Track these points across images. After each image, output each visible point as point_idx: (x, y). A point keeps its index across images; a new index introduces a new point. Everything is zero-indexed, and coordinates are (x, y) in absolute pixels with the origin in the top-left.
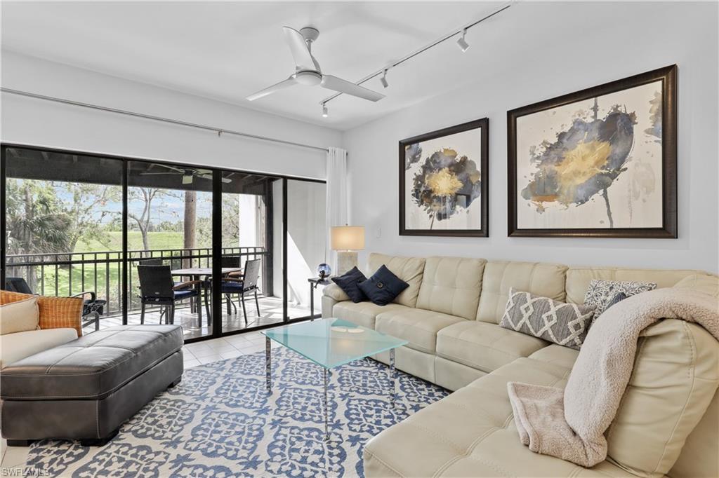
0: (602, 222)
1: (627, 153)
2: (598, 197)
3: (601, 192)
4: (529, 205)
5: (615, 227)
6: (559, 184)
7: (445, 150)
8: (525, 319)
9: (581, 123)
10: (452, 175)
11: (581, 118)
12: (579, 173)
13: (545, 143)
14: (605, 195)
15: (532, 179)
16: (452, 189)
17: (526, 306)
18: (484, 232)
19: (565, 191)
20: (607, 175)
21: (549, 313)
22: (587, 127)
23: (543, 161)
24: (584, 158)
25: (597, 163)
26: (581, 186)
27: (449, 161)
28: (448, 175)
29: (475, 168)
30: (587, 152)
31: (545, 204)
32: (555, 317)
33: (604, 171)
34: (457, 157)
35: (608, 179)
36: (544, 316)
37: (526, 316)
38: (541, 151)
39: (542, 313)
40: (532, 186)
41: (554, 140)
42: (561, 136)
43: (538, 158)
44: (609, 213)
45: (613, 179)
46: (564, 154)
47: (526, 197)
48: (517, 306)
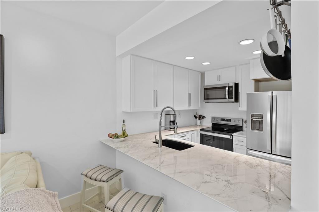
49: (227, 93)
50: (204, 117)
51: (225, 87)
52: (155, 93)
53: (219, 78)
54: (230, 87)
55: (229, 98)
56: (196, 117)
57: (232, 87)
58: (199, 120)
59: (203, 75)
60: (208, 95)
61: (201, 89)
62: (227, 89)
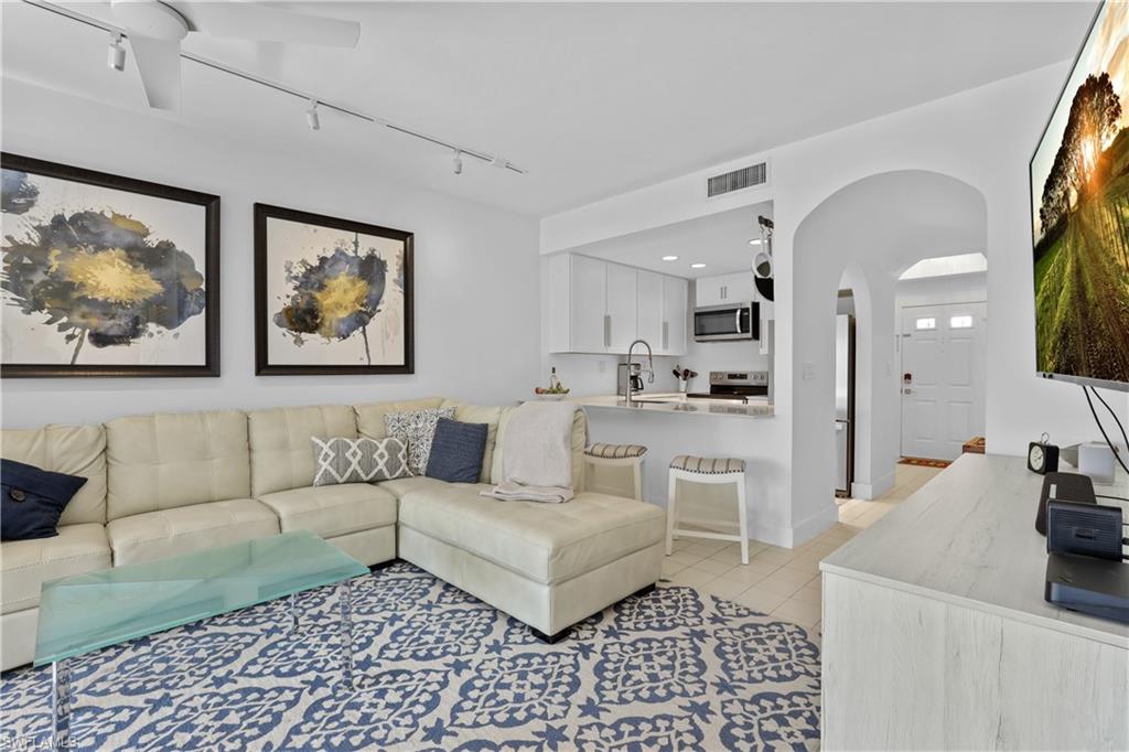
0: (362, 359)
1: (381, 296)
2: (357, 333)
3: (361, 329)
4: (284, 335)
5: (373, 363)
6: (320, 314)
7: (116, 216)
8: (355, 465)
9: (343, 253)
10: (135, 267)
11: (343, 248)
12: (341, 306)
13: (304, 262)
14: (364, 332)
15: (289, 302)
16: (136, 292)
17: (351, 451)
18: (211, 368)
19: (327, 324)
20: (366, 313)
21: (379, 452)
22: (349, 260)
23: (302, 283)
24: (345, 291)
25: (357, 300)
26: (342, 321)
27: (129, 239)
28: (124, 264)
29: (193, 266)
30: (349, 286)
31: (304, 336)
32: (386, 454)
33: (363, 309)
34: (149, 238)
35: (366, 317)
36: (375, 456)
37: (355, 462)
38: (299, 270)
39: (372, 453)
40: (287, 311)
41: (315, 263)
42: (323, 260)
43: (296, 278)
44: (367, 351)
45: (371, 317)
46: (326, 282)
47: (280, 324)
48: (341, 454)
49: (738, 322)
50: (693, 375)
51: (735, 311)
52: (607, 319)
53: (724, 293)
54: (744, 310)
55: (742, 332)
56: (676, 373)
57: (747, 310)
58: (685, 379)
59: (692, 285)
60: (702, 326)
61: (688, 314)
62: (738, 313)
